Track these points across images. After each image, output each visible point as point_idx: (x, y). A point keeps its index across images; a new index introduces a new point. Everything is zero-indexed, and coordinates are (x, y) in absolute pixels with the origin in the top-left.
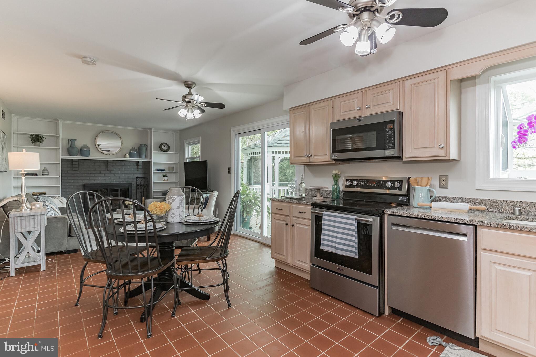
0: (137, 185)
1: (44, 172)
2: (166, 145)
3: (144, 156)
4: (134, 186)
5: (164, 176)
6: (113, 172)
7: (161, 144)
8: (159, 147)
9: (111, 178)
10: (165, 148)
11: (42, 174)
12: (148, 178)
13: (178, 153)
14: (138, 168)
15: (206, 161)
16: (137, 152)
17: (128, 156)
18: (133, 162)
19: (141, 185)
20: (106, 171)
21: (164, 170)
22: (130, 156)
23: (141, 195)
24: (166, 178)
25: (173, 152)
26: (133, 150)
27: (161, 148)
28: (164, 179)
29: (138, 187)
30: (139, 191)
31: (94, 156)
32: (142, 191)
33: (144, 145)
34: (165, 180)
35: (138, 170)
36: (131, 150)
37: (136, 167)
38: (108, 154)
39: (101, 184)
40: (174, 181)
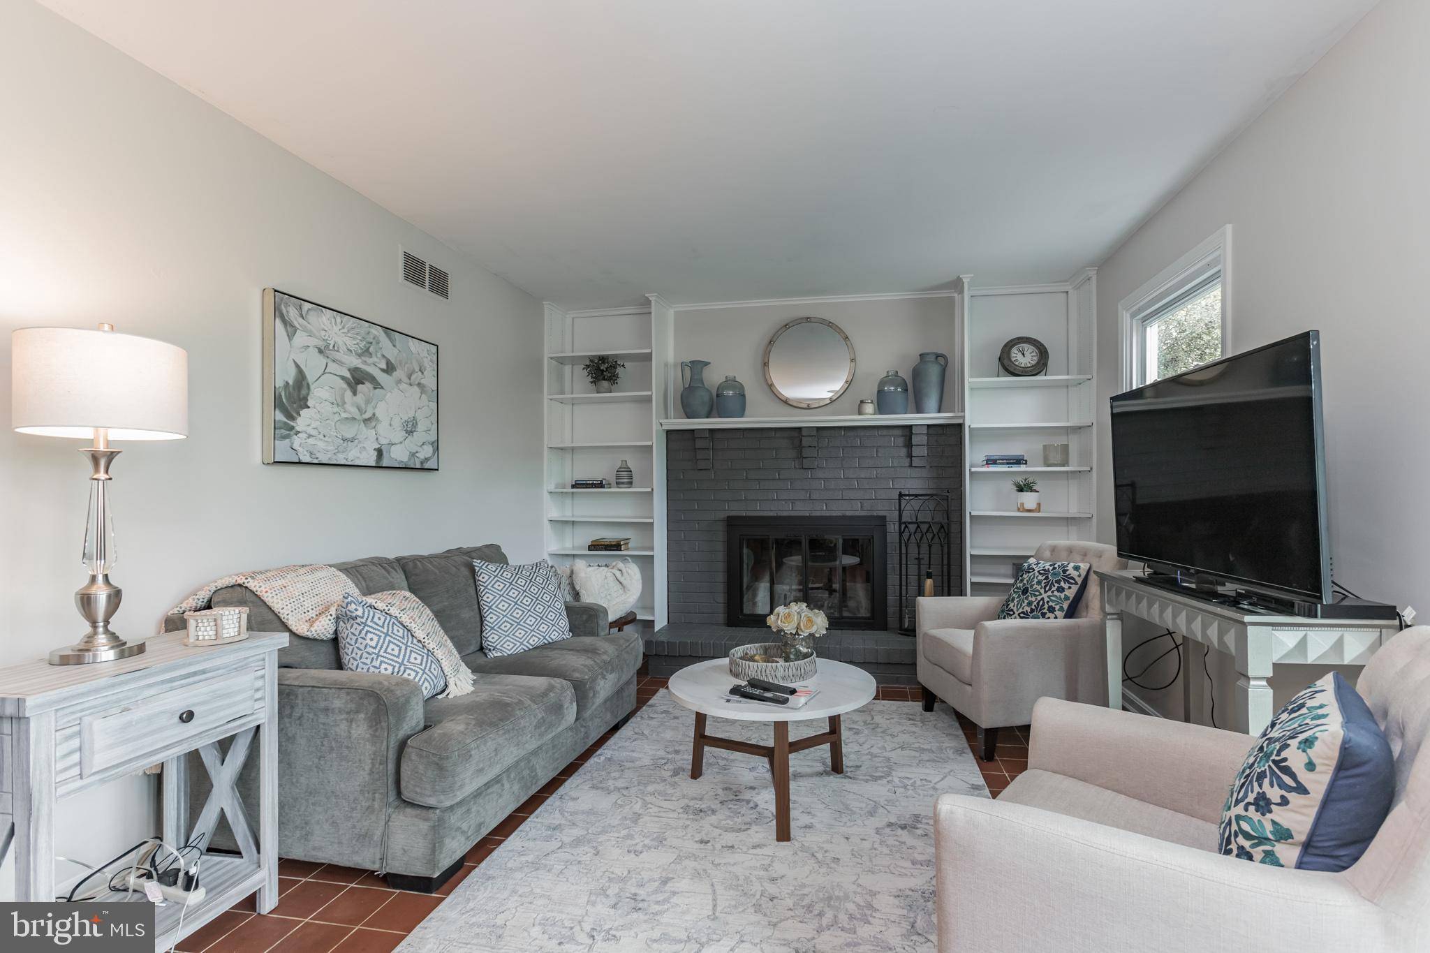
0: (903, 526)
1: (624, 477)
2: (1029, 349)
3: (932, 401)
4: (892, 529)
5: (1021, 489)
6: (820, 474)
7: (1005, 346)
8: (999, 359)
9: (816, 496)
10: (1025, 357)
11: (617, 483)
12: (948, 496)
13: (1090, 377)
14: (910, 456)
15: (1306, 336)
16: (907, 390)
17: (869, 408)
18: (891, 432)
19: (918, 527)
20: (795, 467)
21: (1019, 461)
22: (881, 408)
23: (919, 568)
24: (1029, 500)
25: (1068, 374)
26: (891, 383)
27: (1006, 362)
28: (1022, 504)
29: (906, 535)
30: (913, 549)
31: (759, 415)
32: (924, 549)
33: (933, 358)
34: (1027, 506)
35: (911, 466)
36: (882, 383)
37: (904, 451)
38: (805, 406)
39: (780, 517)
40: (1073, 511)
